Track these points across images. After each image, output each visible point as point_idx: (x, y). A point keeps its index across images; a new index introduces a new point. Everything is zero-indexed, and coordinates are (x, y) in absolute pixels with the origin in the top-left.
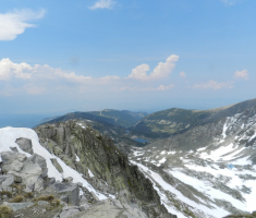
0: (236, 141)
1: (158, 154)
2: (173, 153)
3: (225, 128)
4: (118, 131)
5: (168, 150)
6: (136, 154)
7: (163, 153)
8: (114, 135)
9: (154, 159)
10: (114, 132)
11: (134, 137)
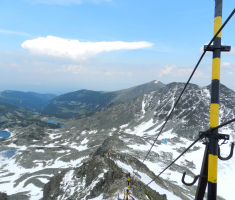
0: (156, 116)
1: (79, 134)
2: (95, 132)
3: (144, 105)
4: (25, 113)
5: (88, 129)
6: (51, 136)
7: (84, 133)
8: (19, 118)
9: (74, 140)
10: (20, 114)
11: (44, 119)
